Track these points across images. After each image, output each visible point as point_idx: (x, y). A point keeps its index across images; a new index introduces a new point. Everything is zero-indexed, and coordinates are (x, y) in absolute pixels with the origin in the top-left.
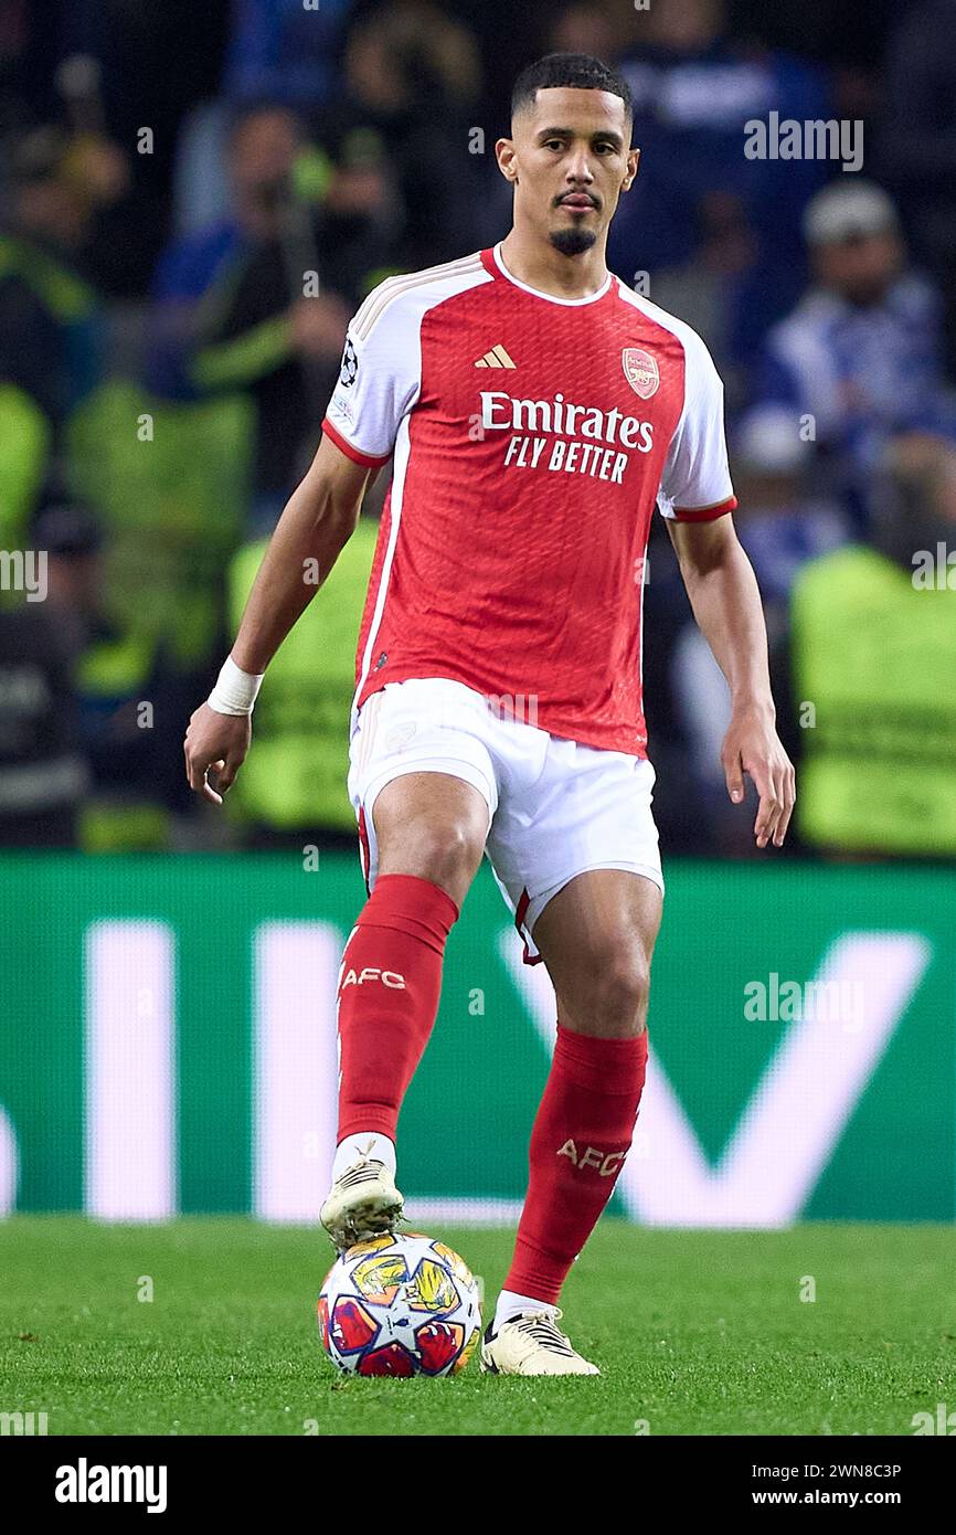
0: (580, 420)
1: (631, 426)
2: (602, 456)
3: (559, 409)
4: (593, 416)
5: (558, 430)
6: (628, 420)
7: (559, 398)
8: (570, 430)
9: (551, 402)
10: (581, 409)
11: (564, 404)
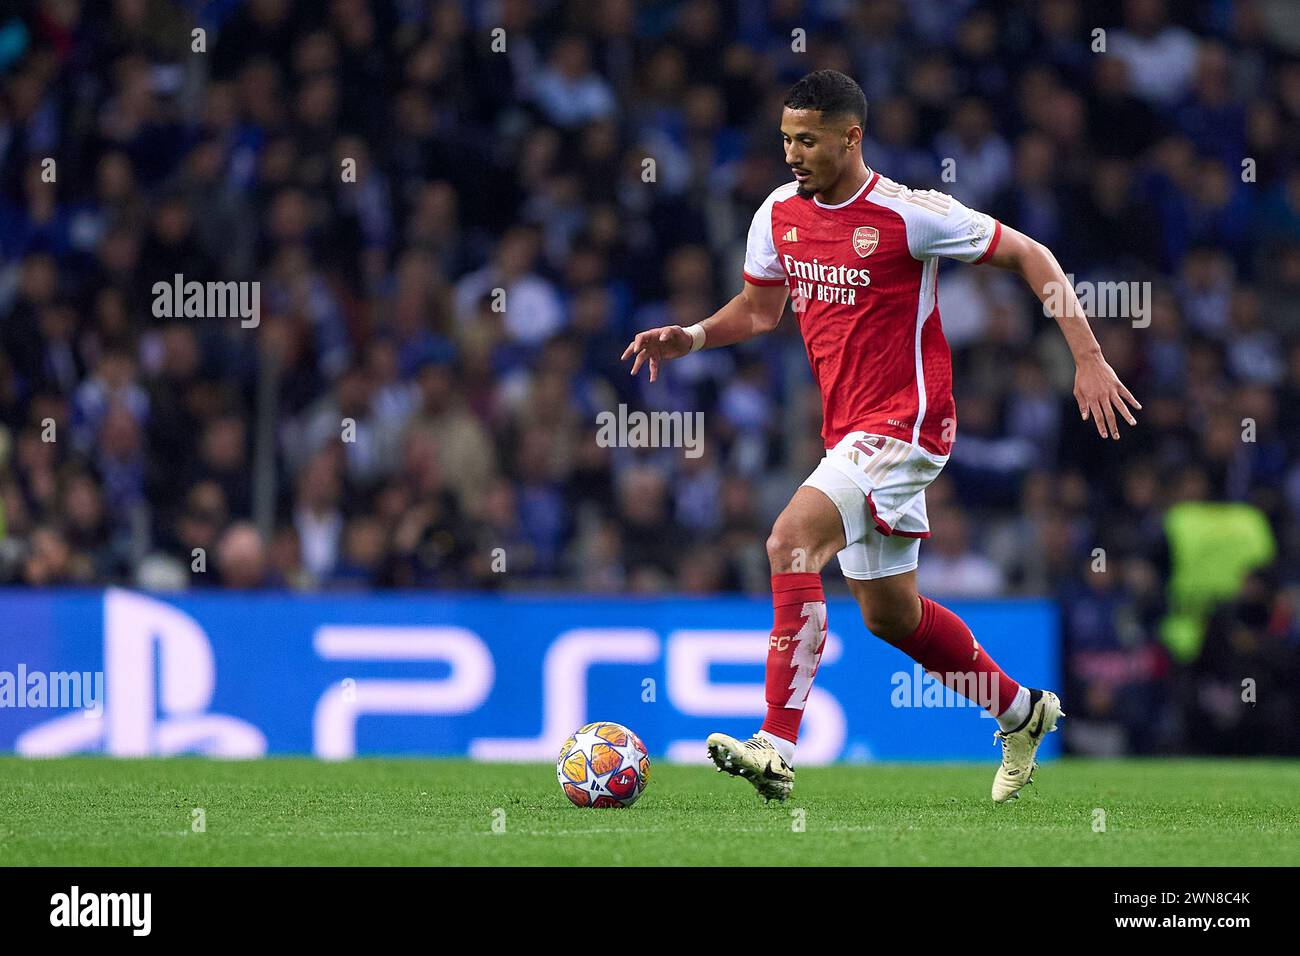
0: (826, 272)
1: (853, 273)
2: (840, 292)
3: (815, 266)
4: (832, 271)
5: (817, 279)
6: (851, 271)
7: (815, 261)
8: (823, 279)
9: (812, 263)
10: (826, 267)
11: (818, 264)
